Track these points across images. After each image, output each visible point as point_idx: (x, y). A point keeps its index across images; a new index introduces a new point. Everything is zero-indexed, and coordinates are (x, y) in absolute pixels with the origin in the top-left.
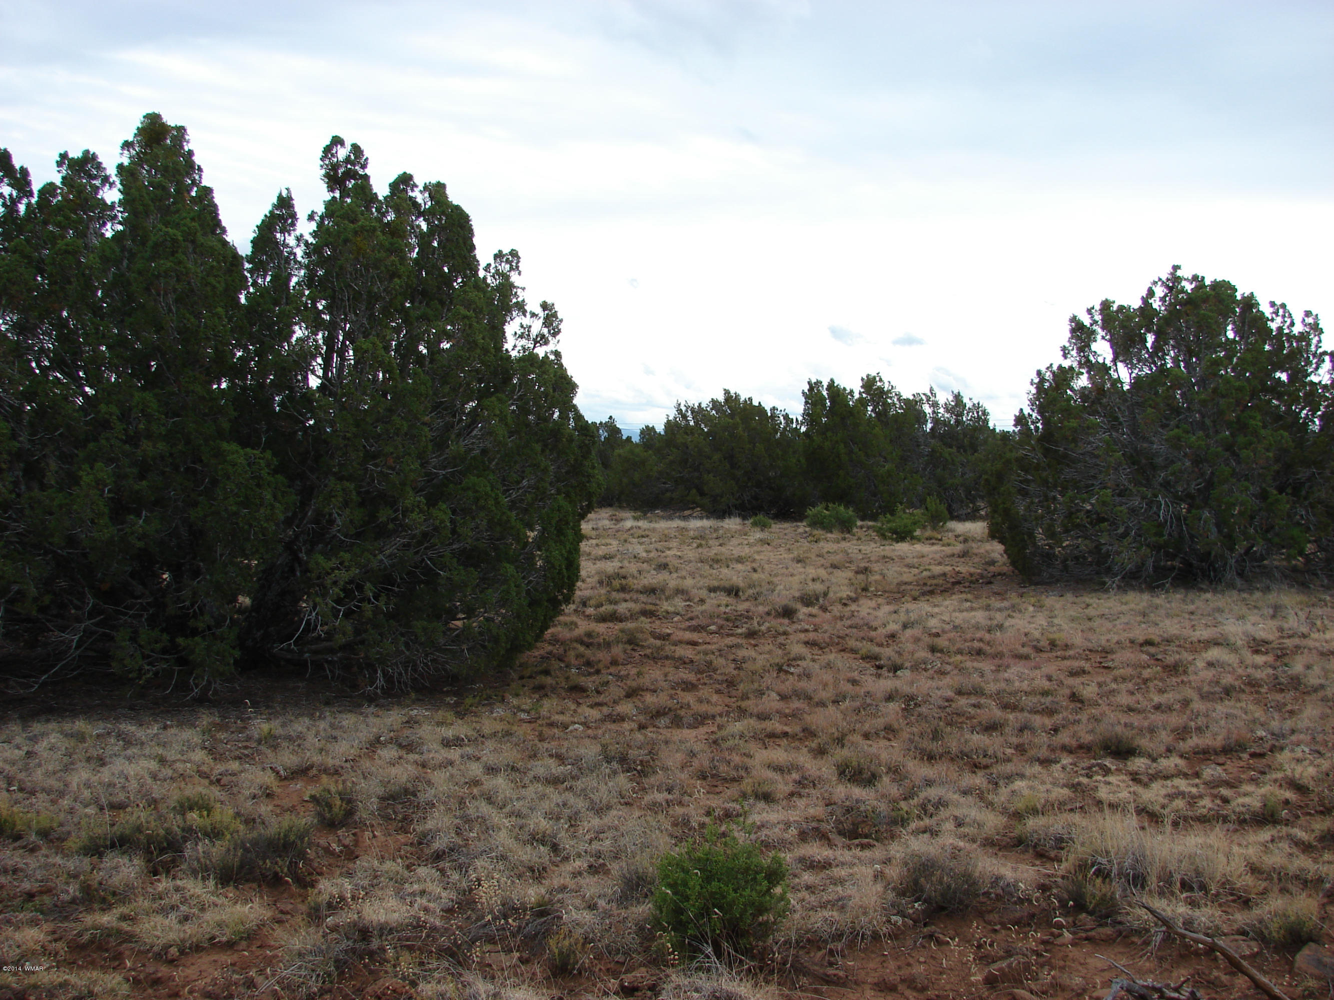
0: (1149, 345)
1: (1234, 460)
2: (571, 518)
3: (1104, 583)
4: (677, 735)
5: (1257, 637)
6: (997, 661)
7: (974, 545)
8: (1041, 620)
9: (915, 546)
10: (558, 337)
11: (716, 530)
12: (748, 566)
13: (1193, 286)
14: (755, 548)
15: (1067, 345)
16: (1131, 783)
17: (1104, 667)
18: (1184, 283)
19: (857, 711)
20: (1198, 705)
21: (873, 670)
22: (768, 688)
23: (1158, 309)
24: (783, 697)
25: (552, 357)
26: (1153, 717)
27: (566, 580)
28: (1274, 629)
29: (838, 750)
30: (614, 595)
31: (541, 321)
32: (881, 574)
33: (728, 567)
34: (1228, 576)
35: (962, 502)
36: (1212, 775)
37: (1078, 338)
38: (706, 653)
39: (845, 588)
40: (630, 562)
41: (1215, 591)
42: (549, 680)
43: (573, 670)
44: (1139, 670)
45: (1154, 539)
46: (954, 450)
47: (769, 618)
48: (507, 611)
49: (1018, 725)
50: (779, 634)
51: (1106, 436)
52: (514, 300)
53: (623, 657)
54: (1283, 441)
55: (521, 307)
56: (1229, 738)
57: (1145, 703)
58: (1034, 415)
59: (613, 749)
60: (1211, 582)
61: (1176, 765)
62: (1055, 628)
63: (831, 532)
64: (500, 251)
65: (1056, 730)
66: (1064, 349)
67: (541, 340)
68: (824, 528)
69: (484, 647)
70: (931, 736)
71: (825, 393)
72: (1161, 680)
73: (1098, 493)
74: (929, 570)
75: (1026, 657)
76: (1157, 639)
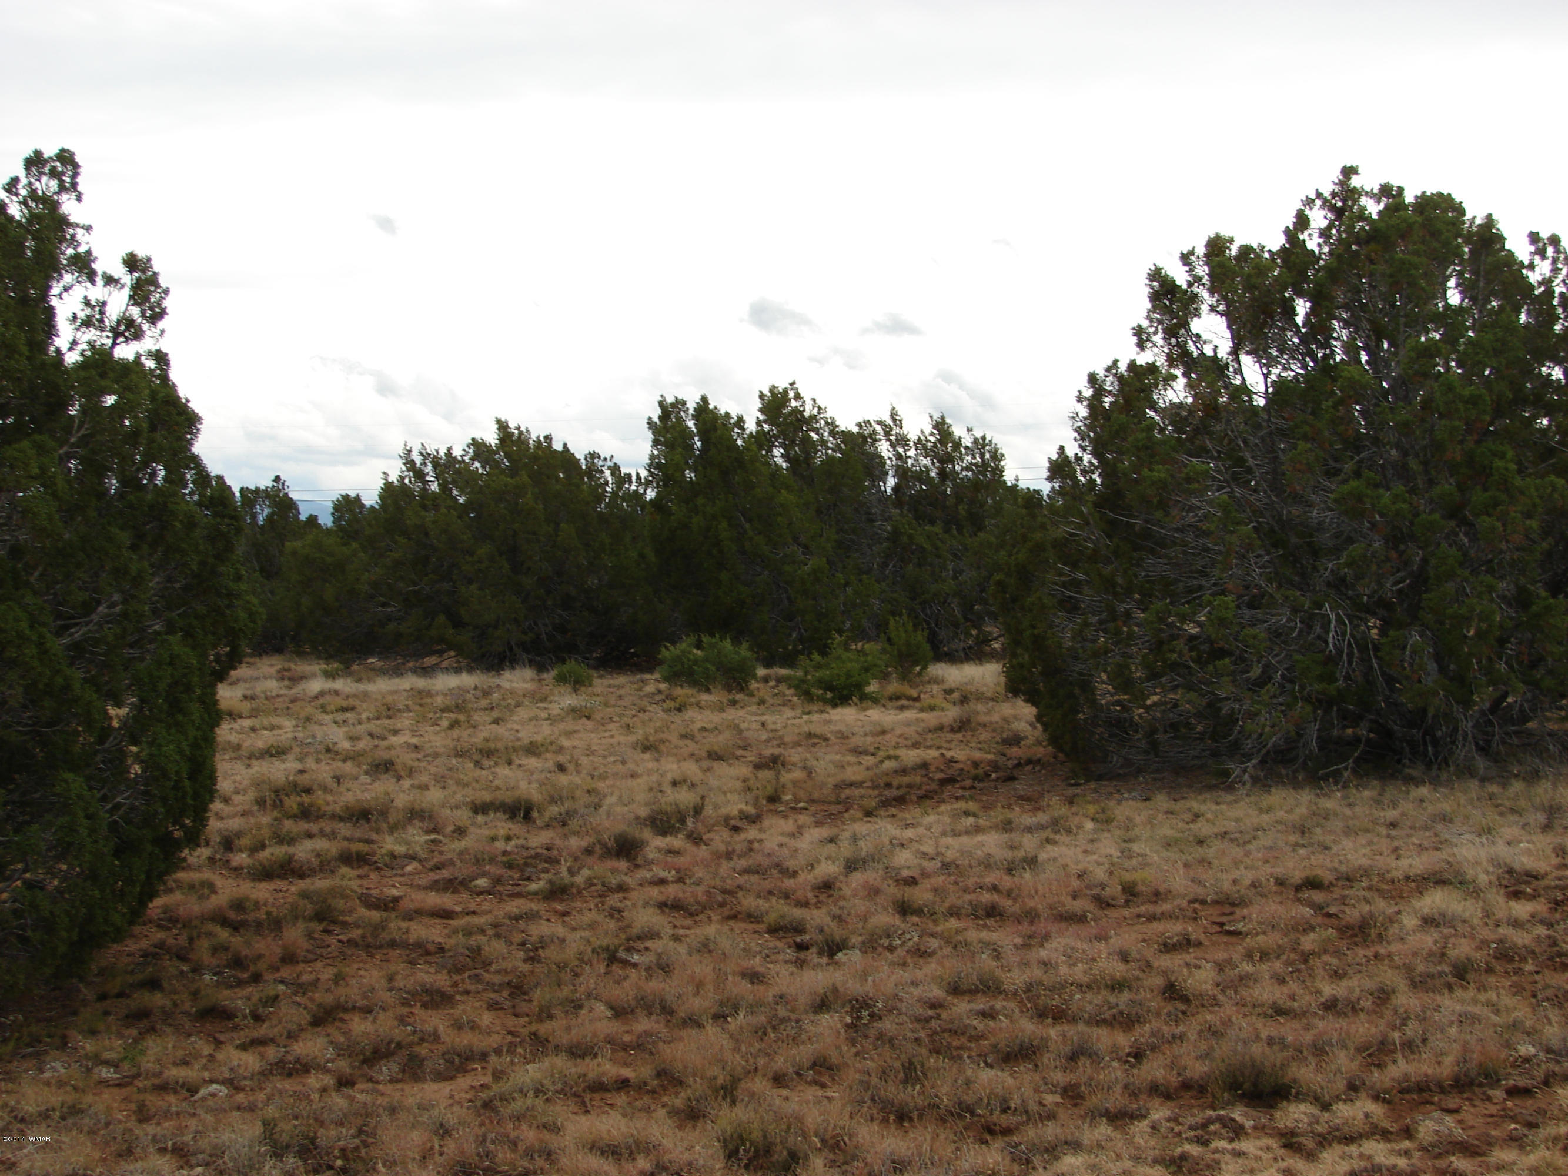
0: (1299, 320)
1: (1466, 534)
2: (196, 679)
3: (1226, 774)
4: (414, 1094)
5: (1517, 866)
6: (1025, 928)
7: (980, 707)
8: (1109, 846)
9: (870, 712)
10: (161, 325)
11: (486, 693)
12: (549, 761)
13: (1382, 206)
14: (562, 726)
15: (1145, 324)
16: (1282, 1152)
17: (1230, 933)
18: (1364, 201)
19: (760, 1033)
20: (1406, 999)
21: (790, 954)
22: (589, 996)
23: (1316, 250)
24: (620, 1012)
25: (150, 364)
26: (1321, 1025)
27: (190, 801)
28: (1549, 851)
29: (726, 1108)
30: (288, 825)
31: (126, 292)
32: (805, 768)
33: (510, 764)
34: (1461, 753)
35: (956, 625)
36: (1437, 1132)
37: (1166, 310)
38: (468, 933)
39: (733, 797)
40: (318, 761)
41: (1435, 782)
42: (157, 1000)
43: (207, 977)
44: (1293, 936)
45: (1317, 687)
46: (937, 529)
47: (590, 860)
48: (71, 867)
49: (1068, 1049)
50: (610, 890)
51: (1222, 496)
52: (70, 251)
53: (306, 945)
54: (1556, 496)
55: (84, 265)
56: (1465, 1061)
57: (1307, 998)
58: (1087, 458)
59: (287, 1129)
60: (1429, 765)
61: (1367, 1115)
62: (1134, 861)
63: (708, 690)
64: (38, 153)
65: (1138, 1055)
66: (1139, 332)
67: (128, 329)
68: (694, 683)
69: (24, 940)
70: (901, 1075)
71: (691, 424)
72: (1337, 953)
73: (1210, 603)
74: (896, 758)
75: (1079, 919)
76: (1328, 877)
